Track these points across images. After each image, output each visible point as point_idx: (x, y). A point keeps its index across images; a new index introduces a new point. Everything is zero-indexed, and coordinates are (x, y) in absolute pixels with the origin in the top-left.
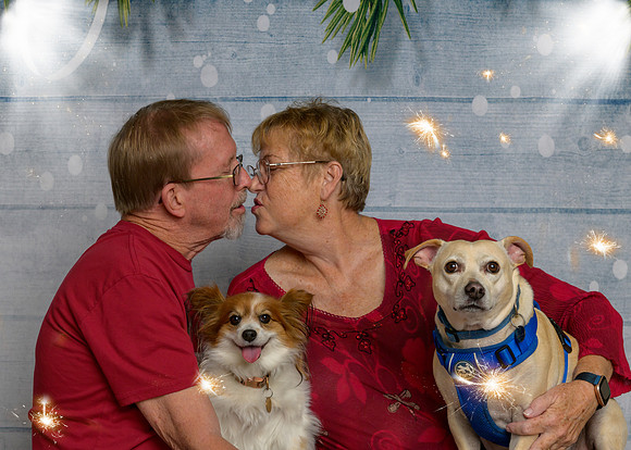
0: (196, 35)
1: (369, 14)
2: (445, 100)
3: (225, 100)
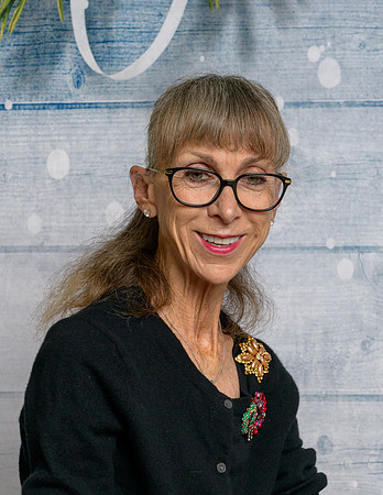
0: (310, 19)
3: (350, 104)
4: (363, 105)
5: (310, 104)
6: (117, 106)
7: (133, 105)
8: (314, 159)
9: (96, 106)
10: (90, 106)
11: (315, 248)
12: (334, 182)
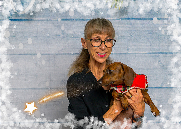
2: (144, 19)
3: (76, 20)
4: (79, 20)
5: (67, 20)
6: (21, 20)
7: (25, 20)
8: (68, 33)
9: (16, 20)
10: (14, 20)
11: (69, 54)
12: (73, 38)
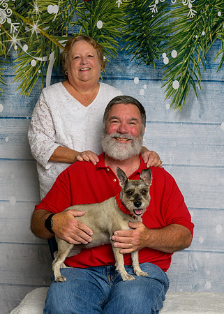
1: (183, 90)
2: (210, 124)
